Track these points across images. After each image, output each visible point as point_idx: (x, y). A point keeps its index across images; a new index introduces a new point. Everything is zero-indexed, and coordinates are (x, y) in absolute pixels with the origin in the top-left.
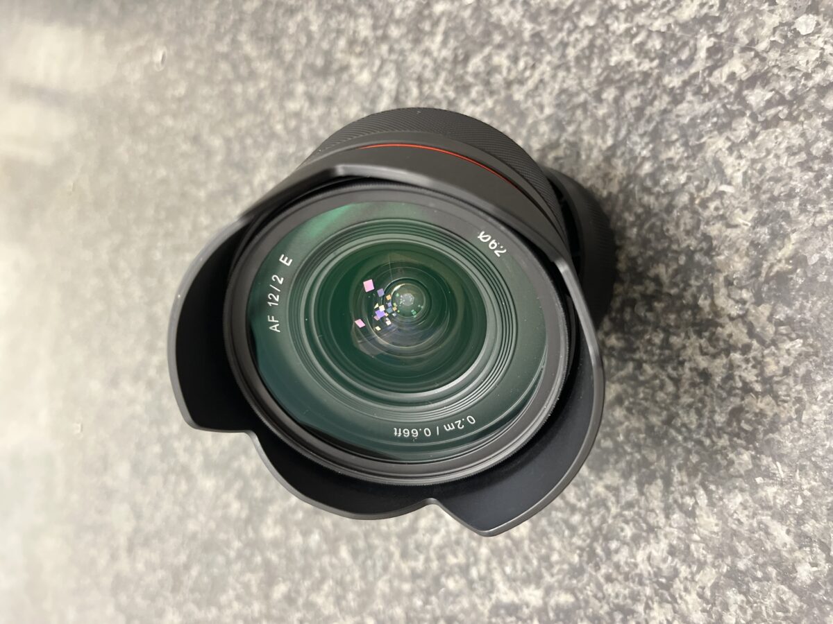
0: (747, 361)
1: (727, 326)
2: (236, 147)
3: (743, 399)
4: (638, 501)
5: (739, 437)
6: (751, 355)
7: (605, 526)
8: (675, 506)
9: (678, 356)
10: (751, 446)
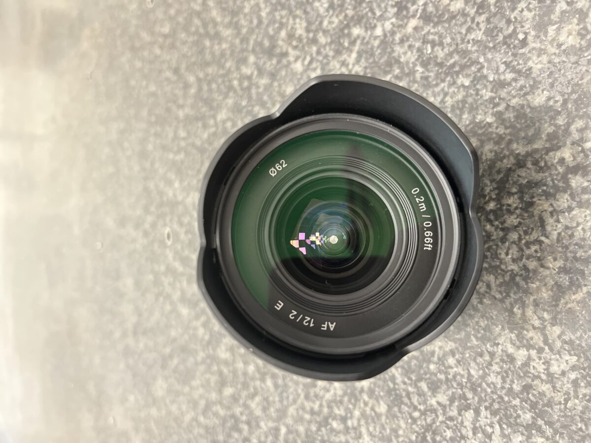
0: (540, 358)
1: (530, 332)
2: (205, 87)
3: (533, 381)
4: (457, 418)
5: (526, 403)
6: (543, 355)
7: (434, 426)
8: (480, 429)
9: (495, 339)
10: (533, 410)
